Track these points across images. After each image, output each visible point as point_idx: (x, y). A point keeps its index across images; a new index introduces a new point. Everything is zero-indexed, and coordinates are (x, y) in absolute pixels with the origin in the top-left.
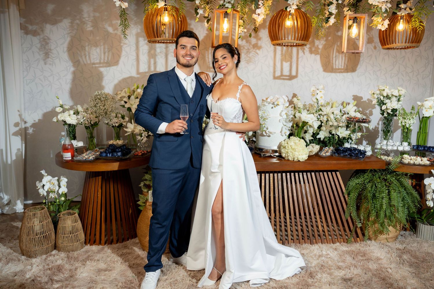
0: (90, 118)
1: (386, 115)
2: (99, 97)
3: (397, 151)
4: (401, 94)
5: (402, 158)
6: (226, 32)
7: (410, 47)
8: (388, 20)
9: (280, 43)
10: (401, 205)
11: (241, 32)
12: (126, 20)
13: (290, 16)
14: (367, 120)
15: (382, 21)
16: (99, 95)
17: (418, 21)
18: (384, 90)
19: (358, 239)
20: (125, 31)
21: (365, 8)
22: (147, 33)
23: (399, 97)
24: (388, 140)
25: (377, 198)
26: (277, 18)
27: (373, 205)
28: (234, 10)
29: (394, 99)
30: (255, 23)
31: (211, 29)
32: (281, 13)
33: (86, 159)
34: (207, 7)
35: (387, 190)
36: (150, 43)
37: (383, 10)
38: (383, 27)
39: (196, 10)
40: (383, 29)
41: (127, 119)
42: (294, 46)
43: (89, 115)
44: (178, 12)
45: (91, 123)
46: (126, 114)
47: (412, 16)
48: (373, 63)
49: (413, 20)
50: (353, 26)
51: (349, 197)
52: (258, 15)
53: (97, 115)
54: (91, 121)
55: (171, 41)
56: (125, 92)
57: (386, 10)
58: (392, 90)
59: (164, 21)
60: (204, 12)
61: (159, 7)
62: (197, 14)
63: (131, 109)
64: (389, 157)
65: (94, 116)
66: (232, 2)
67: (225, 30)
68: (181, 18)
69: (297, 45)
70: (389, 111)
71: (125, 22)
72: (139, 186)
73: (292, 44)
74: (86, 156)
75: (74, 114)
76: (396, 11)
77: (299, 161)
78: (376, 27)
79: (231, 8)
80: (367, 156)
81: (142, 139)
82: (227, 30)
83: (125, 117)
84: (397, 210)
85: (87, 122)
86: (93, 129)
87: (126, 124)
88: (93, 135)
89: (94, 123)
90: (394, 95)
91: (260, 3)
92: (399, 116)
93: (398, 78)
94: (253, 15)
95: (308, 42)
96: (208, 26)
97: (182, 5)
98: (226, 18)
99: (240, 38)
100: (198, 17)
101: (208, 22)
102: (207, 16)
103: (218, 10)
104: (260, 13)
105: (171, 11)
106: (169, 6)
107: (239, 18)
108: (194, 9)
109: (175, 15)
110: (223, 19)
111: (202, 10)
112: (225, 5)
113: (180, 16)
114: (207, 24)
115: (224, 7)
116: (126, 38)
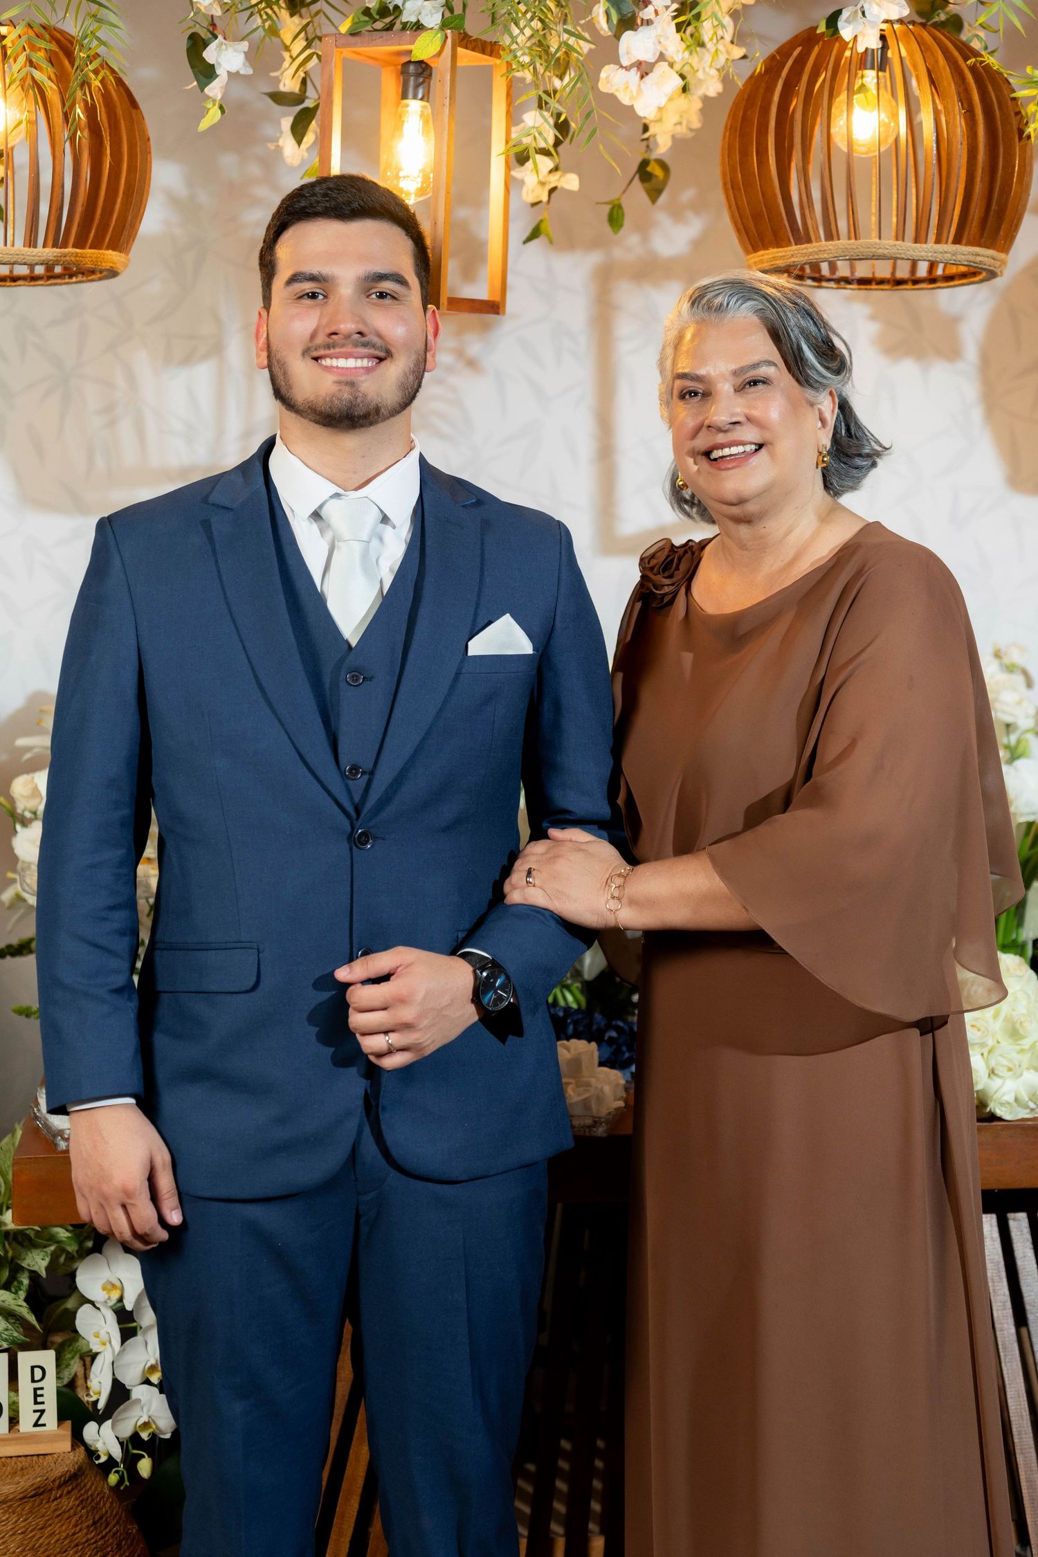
6: (421, 191)
9: (799, 259)
11: (545, 198)
13: (870, 76)
26: (770, 90)
28: (465, 40)
30: (646, 128)
32: (796, 53)
34: (290, 25)
39: (196, 45)
42: (916, 282)
44: (72, 63)
52: (634, 75)
55: (40, 270)
62: (206, 73)
67: (411, 184)
69: (939, 272)
73: (903, 272)
77: (993, 1118)
79: (444, 25)
82: (426, 178)
94: (603, 75)
95: (1006, 249)
96: (306, 155)
97: (100, 21)
98: (415, 97)
99: (535, 234)
100: (219, 96)
101: (299, 130)
102: (296, 89)
103: (355, 45)
104: (649, 57)
105: (22, 59)
106: (12, 28)
107: (508, 95)
108: (183, 44)
109: (51, 88)
110: (398, 105)
111: (235, 51)
112: (396, 7)
113: (79, 94)
114: (296, 146)
115: (398, 26)
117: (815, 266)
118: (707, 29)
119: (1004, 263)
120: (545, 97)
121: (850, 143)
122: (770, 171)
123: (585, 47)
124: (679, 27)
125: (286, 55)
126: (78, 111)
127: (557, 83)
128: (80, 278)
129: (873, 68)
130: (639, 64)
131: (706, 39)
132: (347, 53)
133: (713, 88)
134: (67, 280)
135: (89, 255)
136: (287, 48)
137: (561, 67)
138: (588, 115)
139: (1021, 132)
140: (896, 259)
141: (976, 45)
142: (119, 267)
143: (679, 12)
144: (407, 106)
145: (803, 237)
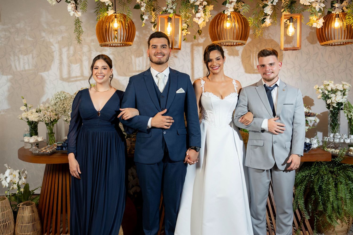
0: (50, 116)
1: (332, 109)
2: (59, 96)
3: (344, 143)
4: (345, 88)
5: (350, 150)
6: (170, 34)
7: (348, 43)
8: (323, 18)
10: (349, 197)
11: (186, 35)
12: (80, 27)
13: (229, 19)
14: (312, 114)
15: (317, 20)
16: (59, 94)
17: (352, 19)
18: (329, 85)
19: (307, 232)
20: (79, 37)
21: (300, 8)
23: (344, 91)
24: (335, 133)
25: (324, 191)
26: (216, 20)
27: (320, 197)
28: (176, 15)
29: (339, 93)
30: (199, 26)
32: (219, 16)
33: (43, 153)
34: (153, 13)
35: (334, 182)
36: (102, 46)
37: (318, 10)
38: (319, 25)
39: (142, 16)
40: (319, 27)
42: (234, 45)
43: (49, 113)
44: (126, 18)
45: (50, 120)
47: (346, 14)
48: (320, 60)
49: (347, 17)
50: (290, 25)
51: (296, 189)
52: (198, 19)
53: (57, 113)
54: (51, 118)
55: (121, 45)
57: (320, 9)
58: (337, 85)
59: (114, 28)
61: (109, 15)
62: (143, 19)
64: (337, 150)
65: (54, 114)
66: (174, 8)
69: (237, 44)
70: (335, 105)
71: (79, 29)
73: (232, 44)
74: (44, 150)
75: (37, 112)
76: (331, 11)
78: (312, 25)
79: (173, 13)
80: (313, 148)
82: (171, 33)
84: (345, 203)
85: (47, 119)
86: (53, 125)
88: (53, 131)
89: (53, 120)
90: (339, 90)
91: (199, 8)
92: (344, 109)
93: (346, 74)
94: (194, 19)
95: (246, 41)
96: (155, 30)
97: (129, 13)
98: (169, 22)
99: (184, 40)
100: (144, 22)
101: (154, 27)
102: (154, 21)
103: (162, 16)
104: (199, 16)
105: (119, 18)
106: (118, 14)
107: (181, 22)
108: (140, 16)
109: (123, 21)
110: (167, 23)
111: (147, 16)
112: (167, 11)
113: (127, 22)
115: (167, 13)
116: (80, 43)
117: (221, 43)
118: (207, 13)
119: (246, 43)
120: (186, 22)
121: (226, 27)
122: (216, 31)
123: (191, 15)
124: (204, 13)
125: (153, 17)
126: (127, 24)
127: (188, 20)
128: (126, 46)
129: (229, 18)
130: (198, 17)
131: (207, 14)
132: (161, 16)
133: (207, 21)
135: (128, 43)
136: (153, 16)
137: (188, 18)
138: (192, 24)
139: (248, 26)
140: (231, 42)
141: (242, 14)
142: (131, 44)
143: (204, 11)
145: (220, 40)
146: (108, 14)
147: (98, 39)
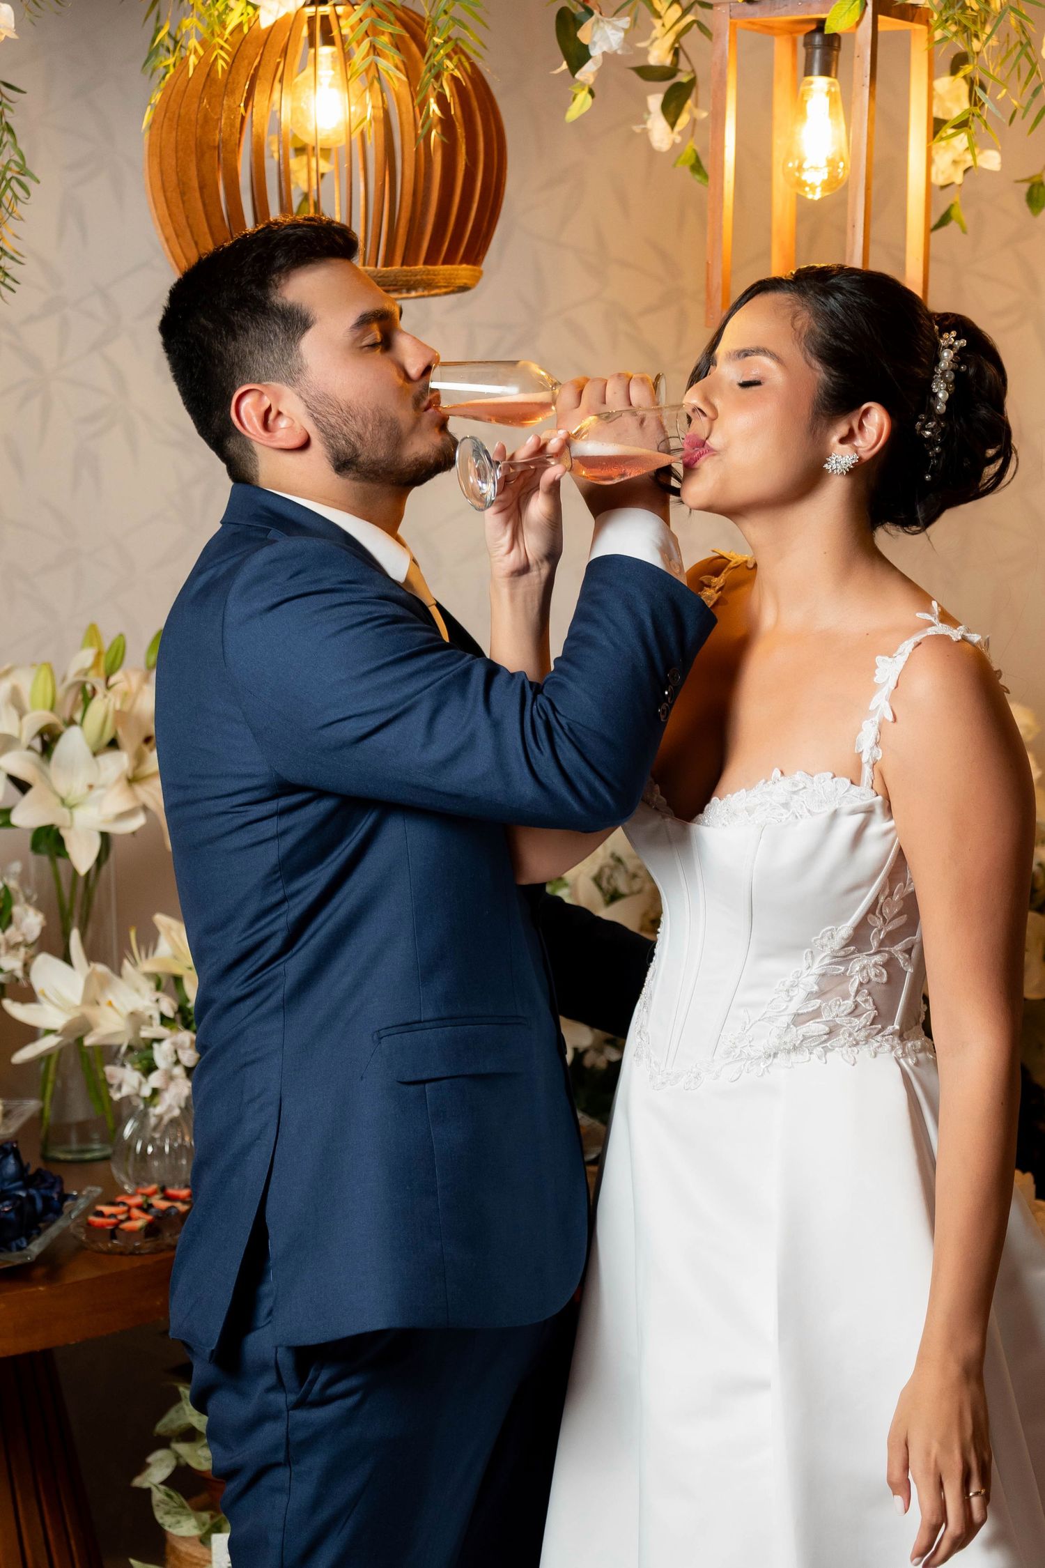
11: (958, 179)
22: (170, 230)
28: (885, 6)
31: (697, 167)
39: (567, 24)
41: (30, 921)
44: (423, 49)
46: (23, 878)
56: (16, 702)
59: (311, 128)
60: (637, 31)
61: (266, 21)
62: (577, 56)
63: (60, 841)
67: (815, 180)
68: (441, 100)
72: (139, 1482)
81: (155, 1092)
83: (17, 910)
87: (26, 966)
96: (678, 139)
98: (820, 73)
99: (944, 220)
100: (591, 80)
101: (671, 110)
102: (668, 61)
105: (366, 44)
106: (349, 8)
107: (928, 61)
108: (551, 23)
109: (398, 79)
111: (616, 28)
113: (432, 87)
114: (668, 128)
116: (8, 281)
126: (434, 107)
128: (420, 293)
134: (405, 295)
135: (442, 271)
142: (472, 282)
144: (811, 83)
146: (255, 8)
147: (167, 240)
